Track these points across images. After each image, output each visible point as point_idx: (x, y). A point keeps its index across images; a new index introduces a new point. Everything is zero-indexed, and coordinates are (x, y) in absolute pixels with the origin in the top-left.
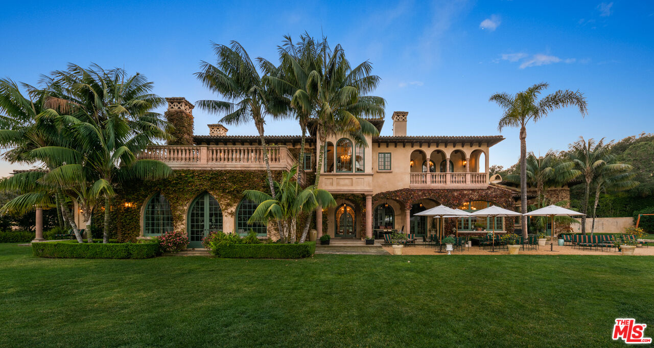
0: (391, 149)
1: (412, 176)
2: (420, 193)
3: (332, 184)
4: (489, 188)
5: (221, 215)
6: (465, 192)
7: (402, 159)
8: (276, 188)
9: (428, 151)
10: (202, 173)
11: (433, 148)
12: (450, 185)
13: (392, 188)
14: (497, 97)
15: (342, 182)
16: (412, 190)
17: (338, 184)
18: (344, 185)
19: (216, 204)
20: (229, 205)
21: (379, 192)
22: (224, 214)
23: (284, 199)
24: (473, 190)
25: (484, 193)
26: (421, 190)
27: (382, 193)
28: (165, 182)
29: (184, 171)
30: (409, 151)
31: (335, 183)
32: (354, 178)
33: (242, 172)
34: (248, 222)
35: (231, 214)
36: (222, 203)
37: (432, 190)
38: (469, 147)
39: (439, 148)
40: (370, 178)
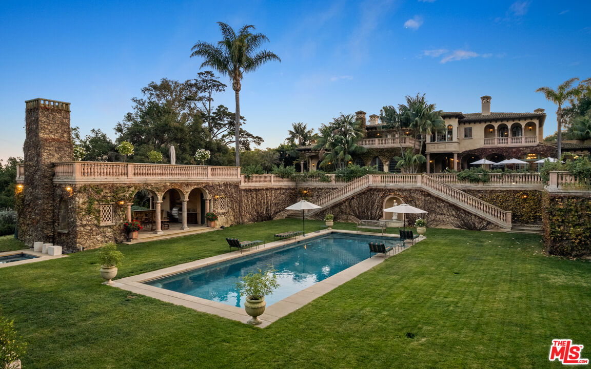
0: (472, 125)
1: (485, 140)
2: (490, 150)
3: (434, 148)
4: (538, 146)
5: (383, 166)
6: (521, 149)
7: (478, 131)
8: (404, 155)
9: (496, 125)
10: (377, 149)
11: (499, 123)
12: (510, 145)
13: (472, 148)
14: (542, 89)
15: (440, 147)
16: (486, 149)
17: (438, 148)
18: (440, 148)
19: (381, 161)
20: (386, 162)
21: (465, 150)
22: (384, 165)
23: (407, 159)
24: (527, 147)
25: (534, 149)
26: (490, 148)
27: (466, 151)
28: (363, 154)
29: (370, 149)
30: (484, 125)
31: (436, 148)
32: (447, 144)
33: (391, 148)
34: (395, 168)
35: (387, 165)
36: (383, 161)
37: (498, 148)
38: (524, 121)
39: (503, 123)
40: (456, 144)
